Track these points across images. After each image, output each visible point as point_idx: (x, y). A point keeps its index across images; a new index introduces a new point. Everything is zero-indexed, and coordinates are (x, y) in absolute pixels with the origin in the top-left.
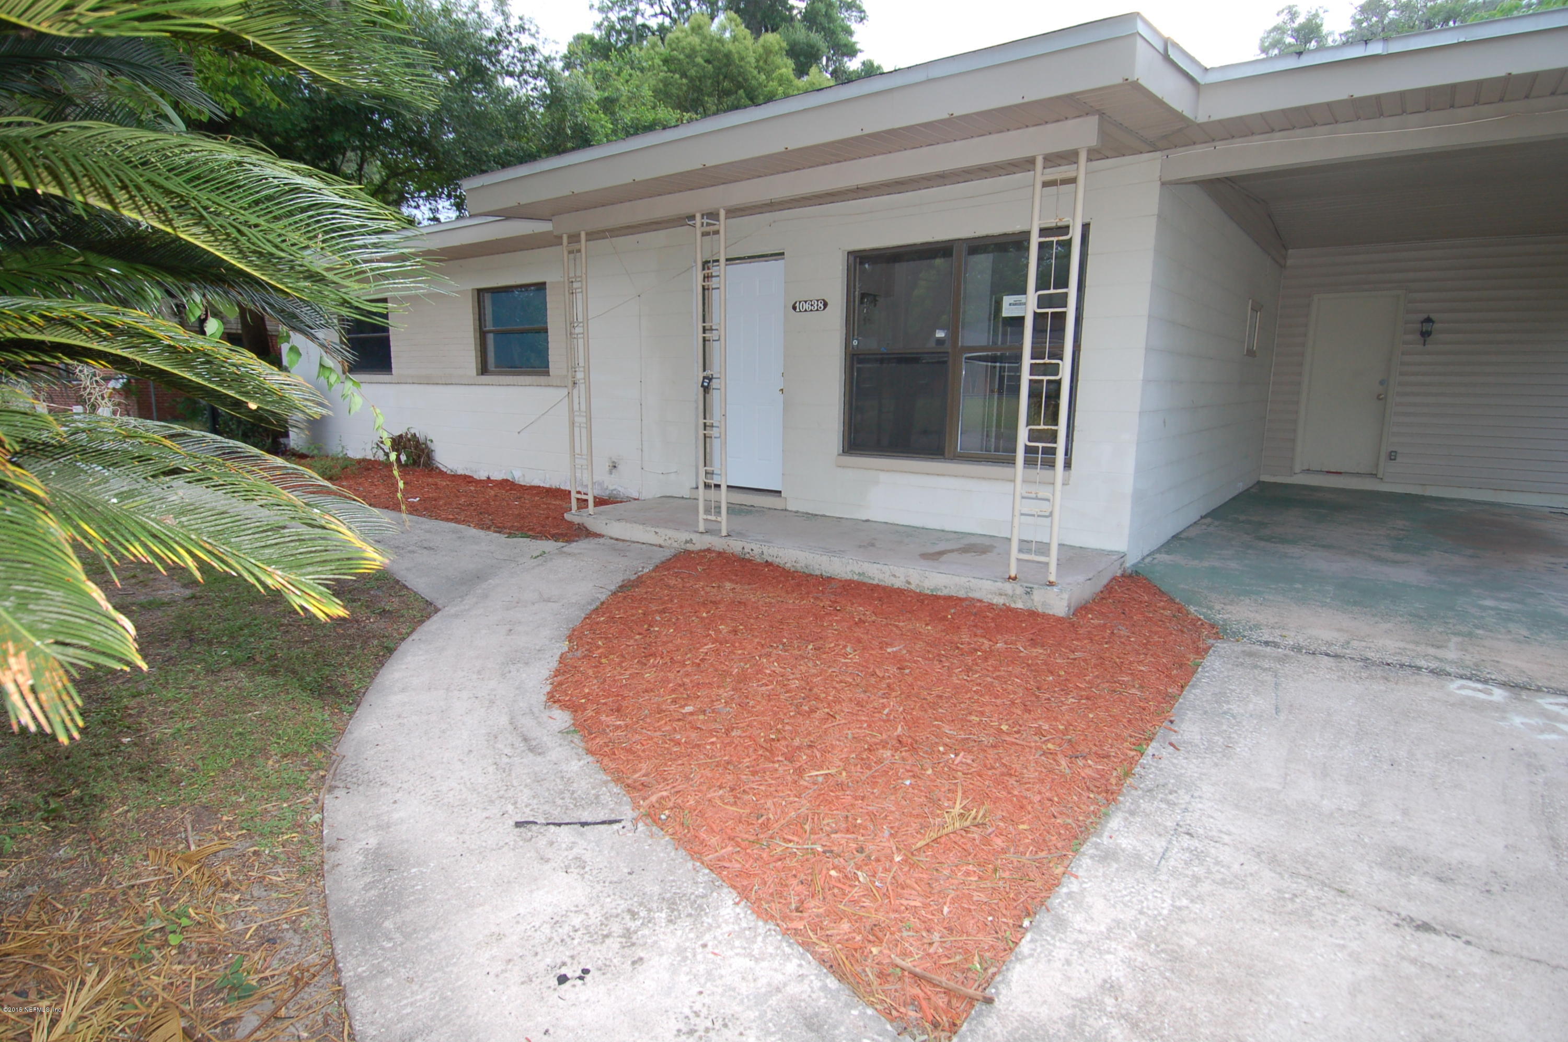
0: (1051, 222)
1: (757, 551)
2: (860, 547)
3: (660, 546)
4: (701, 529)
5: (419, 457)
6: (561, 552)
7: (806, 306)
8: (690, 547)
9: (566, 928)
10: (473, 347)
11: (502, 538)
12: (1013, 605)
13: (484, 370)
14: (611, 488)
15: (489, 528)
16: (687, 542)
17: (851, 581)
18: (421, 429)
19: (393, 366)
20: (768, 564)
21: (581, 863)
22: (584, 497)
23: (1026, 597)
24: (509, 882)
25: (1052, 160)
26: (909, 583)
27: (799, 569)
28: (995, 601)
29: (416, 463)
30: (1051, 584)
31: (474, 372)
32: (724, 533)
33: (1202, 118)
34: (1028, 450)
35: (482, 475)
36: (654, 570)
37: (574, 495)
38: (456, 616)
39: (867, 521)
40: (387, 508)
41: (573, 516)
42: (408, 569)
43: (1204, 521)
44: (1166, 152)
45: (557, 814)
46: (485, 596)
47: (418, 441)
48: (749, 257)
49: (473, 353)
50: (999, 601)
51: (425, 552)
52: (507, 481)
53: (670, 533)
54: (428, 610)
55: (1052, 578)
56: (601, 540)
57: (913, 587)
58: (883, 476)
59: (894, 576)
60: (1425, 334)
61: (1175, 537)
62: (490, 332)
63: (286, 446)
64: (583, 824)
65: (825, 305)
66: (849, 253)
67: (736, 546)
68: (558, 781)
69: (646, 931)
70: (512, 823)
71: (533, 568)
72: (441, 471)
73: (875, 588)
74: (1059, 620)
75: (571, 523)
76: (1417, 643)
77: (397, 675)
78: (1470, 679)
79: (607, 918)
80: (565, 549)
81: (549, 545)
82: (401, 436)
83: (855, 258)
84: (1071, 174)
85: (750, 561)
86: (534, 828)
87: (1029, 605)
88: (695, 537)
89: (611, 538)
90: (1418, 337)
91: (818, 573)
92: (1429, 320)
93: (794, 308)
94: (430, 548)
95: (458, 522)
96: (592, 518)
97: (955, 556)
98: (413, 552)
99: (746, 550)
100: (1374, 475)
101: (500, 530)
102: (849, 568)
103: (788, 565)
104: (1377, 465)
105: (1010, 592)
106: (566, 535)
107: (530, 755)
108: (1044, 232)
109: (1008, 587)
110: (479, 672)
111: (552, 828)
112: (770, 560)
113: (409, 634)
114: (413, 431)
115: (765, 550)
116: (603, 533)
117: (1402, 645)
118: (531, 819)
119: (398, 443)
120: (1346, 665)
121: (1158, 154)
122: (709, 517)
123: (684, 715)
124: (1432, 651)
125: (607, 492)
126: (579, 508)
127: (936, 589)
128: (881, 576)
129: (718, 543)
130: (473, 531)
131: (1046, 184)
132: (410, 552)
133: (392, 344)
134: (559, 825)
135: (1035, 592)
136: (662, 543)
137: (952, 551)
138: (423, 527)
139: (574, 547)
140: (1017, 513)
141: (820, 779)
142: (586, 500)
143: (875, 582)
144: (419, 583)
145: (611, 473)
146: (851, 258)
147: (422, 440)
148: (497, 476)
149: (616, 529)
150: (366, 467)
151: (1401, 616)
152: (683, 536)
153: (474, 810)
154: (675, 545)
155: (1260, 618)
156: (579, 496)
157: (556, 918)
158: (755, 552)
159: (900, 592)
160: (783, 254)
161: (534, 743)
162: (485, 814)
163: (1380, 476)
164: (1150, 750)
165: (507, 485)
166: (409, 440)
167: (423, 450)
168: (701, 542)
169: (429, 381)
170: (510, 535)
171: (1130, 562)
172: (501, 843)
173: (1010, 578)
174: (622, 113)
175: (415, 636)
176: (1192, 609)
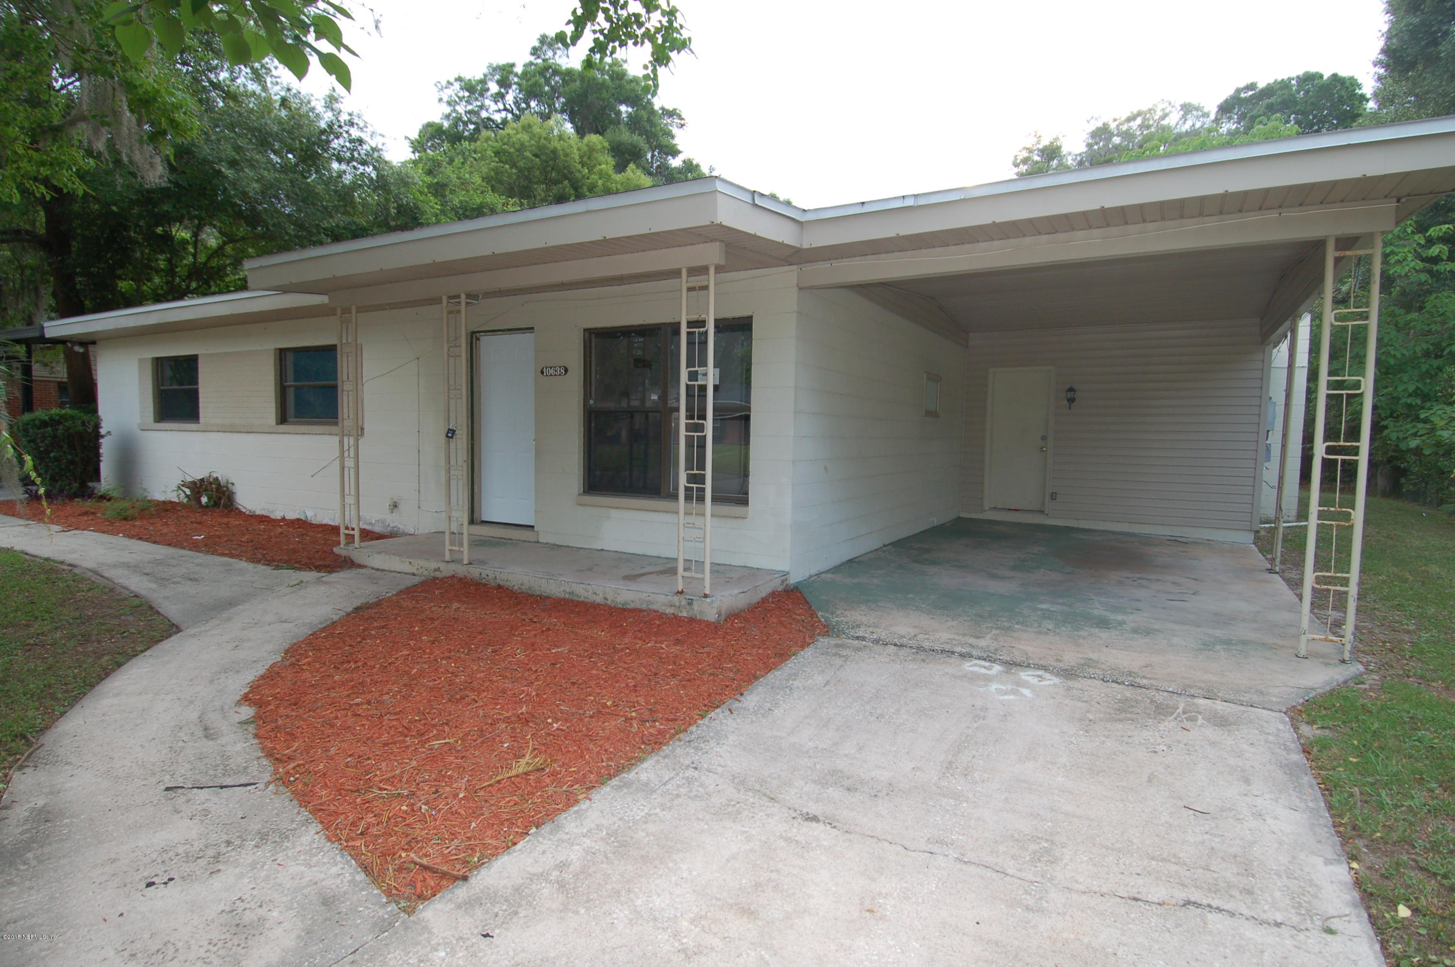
0: (694, 317)
1: (491, 576)
2: (579, 571)
3: (414, 574)
4: (447, 557)
5: (220, 499)
6: (319, 581)
7: (552, 371)
8: (438, 574)
9: (171, 854)
10: (273, 400)
11: (267, 570)
12: (680, 614)
13: (283, 419)
14: (392, 525)
15: (259, 562)
16: (435, 570)
17: (564, 599)
18: (222, 473)
19: (201, 415)
20: (499, 587)
21: (206, 812)
22: (351, 532)
23: (688, 607)
24: (140, 827)
25: (694, 271)
26: (606, 599)
27: (524, 590)
28: (667, 611)
29: (216, 504)
30: (706, 596)
31: (274, 423)
32: (466, 562)
33: (806, 246)
34: (687, 489)
35: (278, 515)
36: (396, 595)
37: (343, 531)
38: (194, 636)
39: (602, 550)
40: (169, 545)
41: (341, 550)
42: (166, 598)
43: (885, 548)
44: (800, 266)
45: (204, 780)
46: (229, 619)
47: (219, 485)
48: (508, 330)
49: (273, 405)
50: (669, 611)
51: (190, 583)
52: (299, 520)
53: (423, 563)
54: (172, 629)
55: (707, 592)
56: (362, 571)
57: (609, 602)
58: (614, 513)
59: (595, 593)
60: (1071, 400)
61: (850, 561)
62: (289, 386)
63: (93, 489)
64: (222, 787)
65: (566, 371)
66: (585, 330)
67: (475, 572)
68: (219, 758)
69: (233, 854)
70: (163, 788)
71: (286, 595)
72: (240, 512)
73: (578, 604)
74: (708, 624)
75: (339, 556)
76: (964, 635)
77: (116, 684)
78: (985, 660)
79: (206, 847)
80: (324, 579)
81: (310, 576)
82: (202, 480)
83: (590, 334)
84: (705, 283)
85: (485, 585)
86: (180, 791)
87: (691, 614)
88: (442, 566)
89: (373, 568)
90: (1066, 402)
91: (538, 593)
92: (1071, 390)
93: (542, 372)
94: (195, 580)
95: (232, 556)
96: (359, 552)
97: (654, 576)
98: (177, 583)
99: (483, 576)
100: (1042, 512)
101: (269, 562)
102: (562, 589)
103: (516, 588)
104: (1043, 504)
105: (677, 604)
106: (329, 566)
107: (205, 739)
108: (690, 324)
109: (676, 599)
110: (191, 680)
111: (196, 790)
112: (501, 583)
113: (142, 651)
114: (215, 475)
115: (497, 574)
116: (367, 564)
117: (952, 636)
118: (181, 785)
119: (198, 487)
120: (903, 652)
121: (795, 267)
122: (454, 548)
123: (351, 705)
124: (972, 640)
125: (389, 529)
126: (347, 544)
127: (626, 603)
128: (586, 594)
129: (461, 571)
130: (243, 564)
131: (690, 289)
132: (174, 583)
133: (201, 395)
134: (202, 788)
135: (695, 603)
136: (415, 571)
137: (652, 573)
138: (196, 561)
139: (334, 577)
140: (681, 540)
141: (436, 747)
142: (353, 536)
143: (582, 599)
144: (172, 610)
145: (392, 512)
146: (587, 335)
147: (223, 482)
148: (291, 515)
149: (377, 561)
150: (167, 508)
151: (968, 616)
152: (433, 565)
153: (136, 780)
154: (426, 573)
155: (864, 619)
156: (347, 532)
157: (166, 848)
158: (490, 577)
159: (595, 606)
160: (532, 328)
161: (212, 732)
162: (144, 783)
163: (1046, 512)
164: (713, 714)
165: (301, 524)
166: (211, 483)
167: (224, 493)
168: (447, 570)
169: (232, 429)
170: (277, 567)
171: (793, 580)
172: (147, 801)
173: (678, 592)
174: (451, 196)
175: (147, 653)
176: (820, 614)
